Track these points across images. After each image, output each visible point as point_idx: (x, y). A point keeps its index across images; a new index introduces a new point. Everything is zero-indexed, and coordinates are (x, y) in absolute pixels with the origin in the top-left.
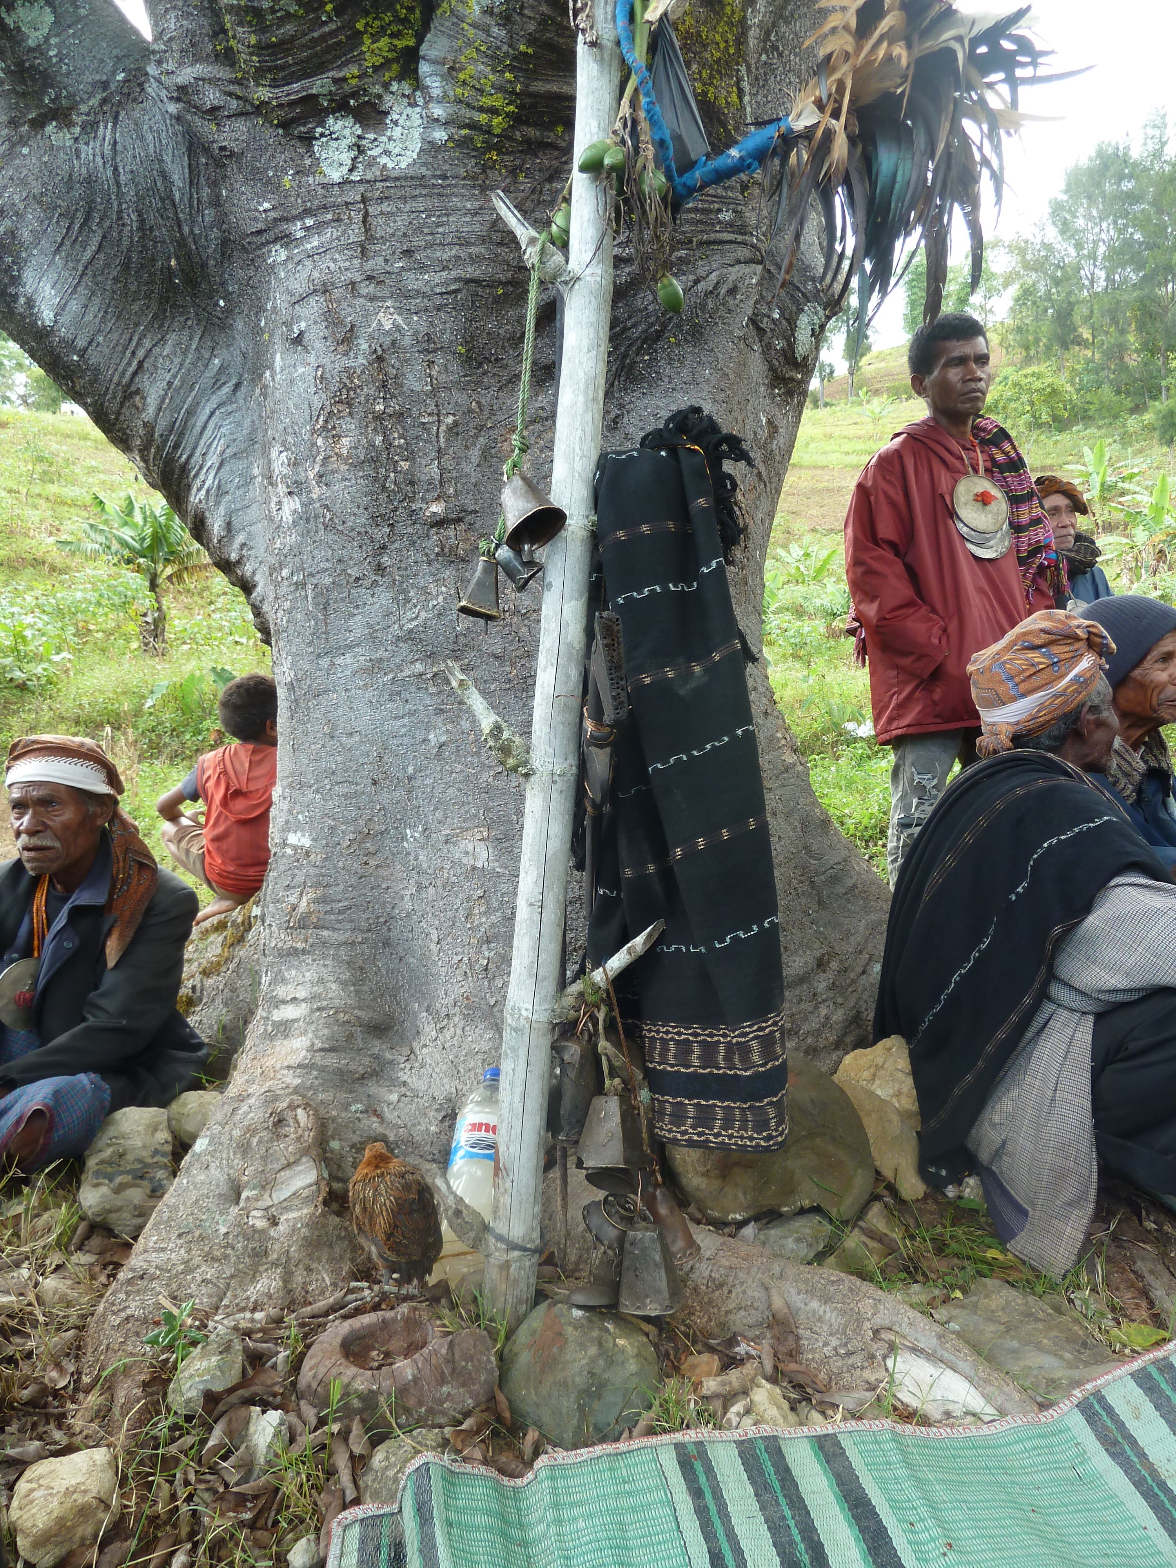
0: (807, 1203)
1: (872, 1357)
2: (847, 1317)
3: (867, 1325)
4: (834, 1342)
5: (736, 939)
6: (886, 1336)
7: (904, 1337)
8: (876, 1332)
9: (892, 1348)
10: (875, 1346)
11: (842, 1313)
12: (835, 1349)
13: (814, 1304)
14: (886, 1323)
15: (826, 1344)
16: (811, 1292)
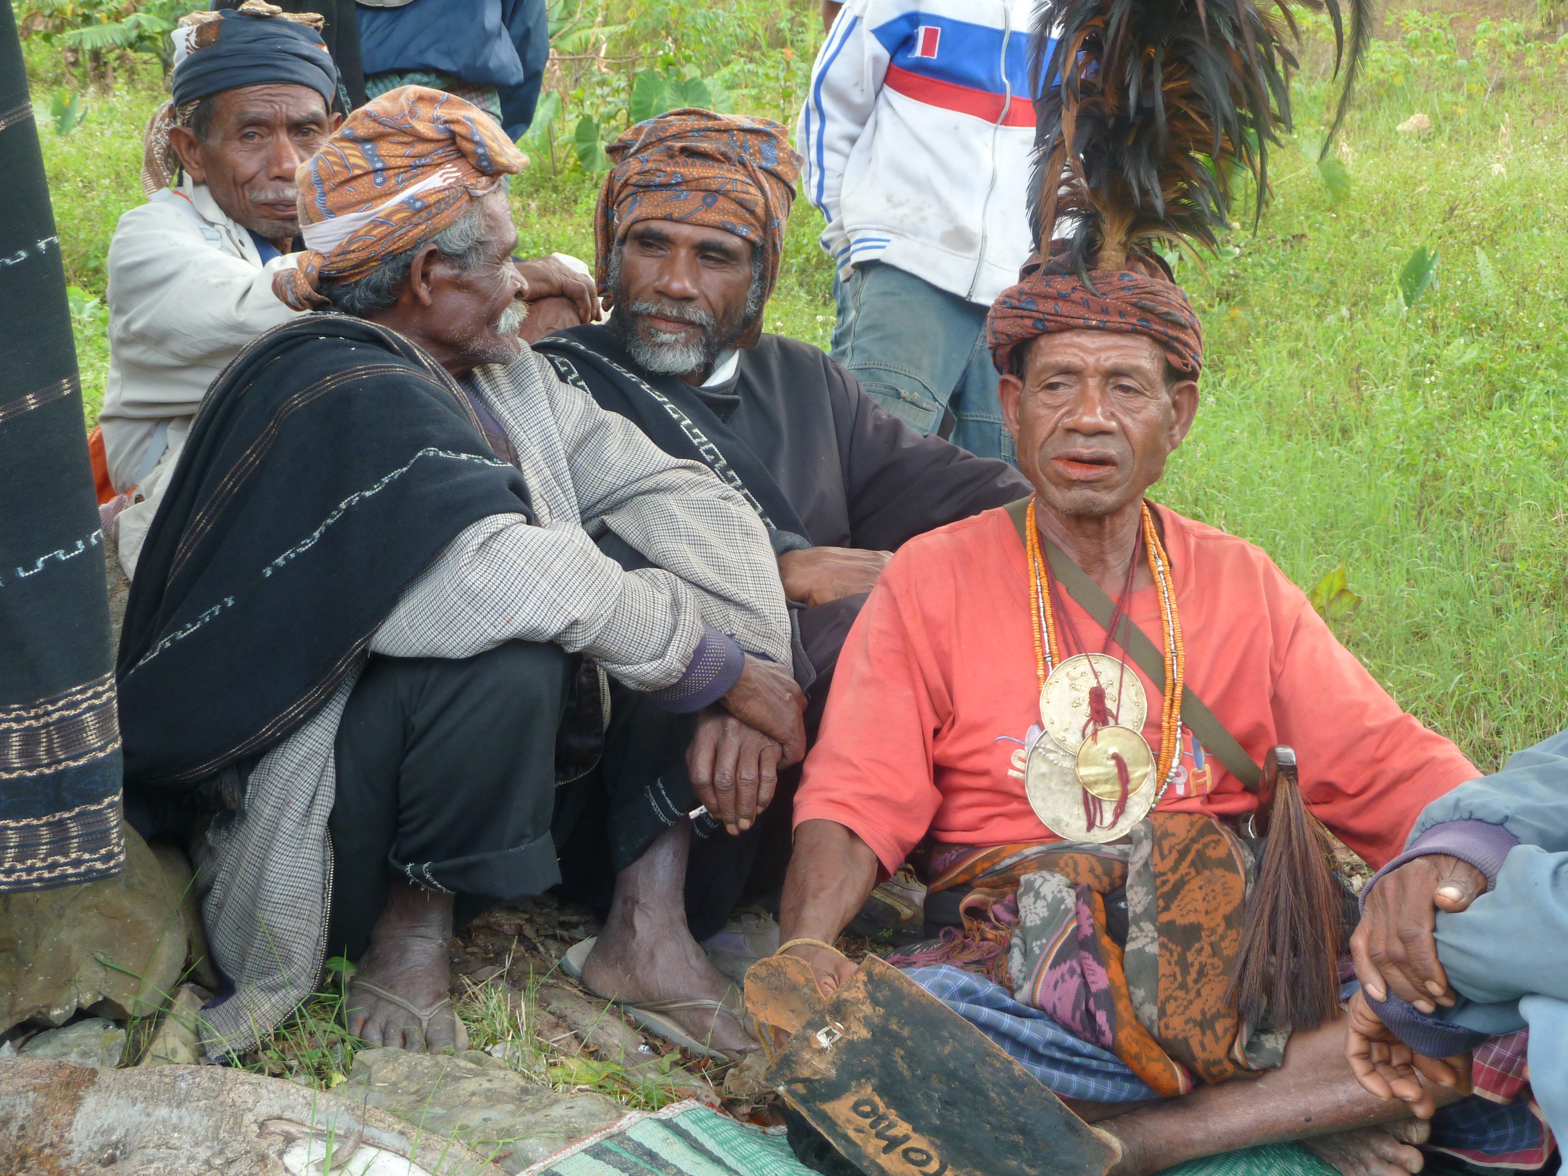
0: (87, 999)
1: (263, 1158)
2: (218, 1116)
3: (249, 1117)
4: (203, 1153)
5: (52, 563)
6: (274, 1126)
7: (302, 1124)
8: (262, 1125)
9: (290, 1140)
10: (264, 1143)
11: (209, 1111)
12: (207, 1162)
13: (163, 1112)
14: (277, 1111)
15: (192, 1159)
16: (153, 1098)
